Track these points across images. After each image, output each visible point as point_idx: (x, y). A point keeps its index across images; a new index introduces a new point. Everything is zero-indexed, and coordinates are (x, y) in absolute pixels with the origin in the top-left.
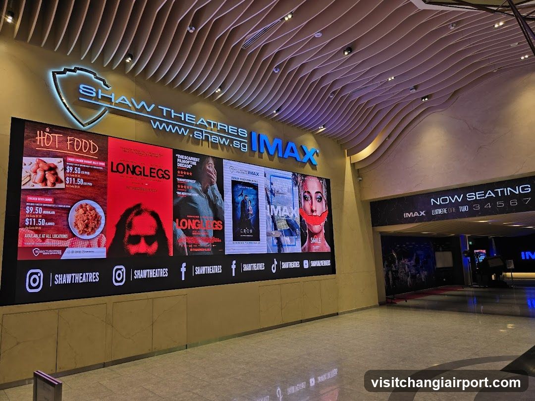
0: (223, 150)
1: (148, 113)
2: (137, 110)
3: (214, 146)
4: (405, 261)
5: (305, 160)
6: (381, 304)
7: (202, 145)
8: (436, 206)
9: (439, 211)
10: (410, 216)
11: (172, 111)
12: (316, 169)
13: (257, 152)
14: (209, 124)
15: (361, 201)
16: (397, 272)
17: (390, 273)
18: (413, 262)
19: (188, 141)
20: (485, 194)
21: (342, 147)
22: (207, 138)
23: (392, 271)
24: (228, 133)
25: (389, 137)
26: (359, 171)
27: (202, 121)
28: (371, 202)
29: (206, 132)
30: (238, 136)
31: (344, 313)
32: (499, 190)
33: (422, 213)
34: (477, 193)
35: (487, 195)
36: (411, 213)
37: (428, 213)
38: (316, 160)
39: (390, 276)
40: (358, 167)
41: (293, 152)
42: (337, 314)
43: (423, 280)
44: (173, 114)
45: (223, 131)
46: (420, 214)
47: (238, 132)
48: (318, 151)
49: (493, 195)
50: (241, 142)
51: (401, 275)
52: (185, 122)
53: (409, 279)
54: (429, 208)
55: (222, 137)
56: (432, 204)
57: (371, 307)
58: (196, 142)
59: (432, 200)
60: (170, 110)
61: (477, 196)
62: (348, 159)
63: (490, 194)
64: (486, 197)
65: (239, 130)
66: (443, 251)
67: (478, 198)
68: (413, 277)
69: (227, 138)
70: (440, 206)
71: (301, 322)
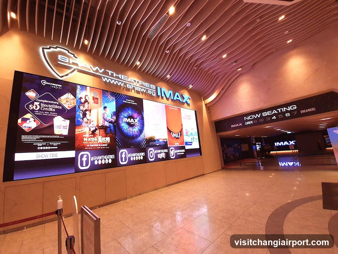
0: (142, 94)
1: (100, 73)
2: (93, 71)
3: (138, 92)
4: (230, 149)
5: (184, 101)
6: (223, 169)
7: (131, 91)
8: (247, 121)
9: (249, 123)
10: (234, 126)
11: (114, 73)
12: (189, 106)
13: (160, 96)
14: (135, 81)
15: (211, 121)
16: (227, 153)
17: (224, 154)
18: (233, 149)
19: (123, 89)
20: (272, 112)
21: (200, 96)
22: (134, 88)
23: (225, 154)
24: (145, 86)
25: (222, 89)
26: (208, 107)
27: (131, 80)
28: (215, 122)
29: (133, 85)
30: (150, 88)
31: (207, 174)
32: (279, 109)
33: (240, 124)
34: (268, 112)
35: (273, 113)
36: (235, 125)
37: (243, 124)
38: (189, 102)
39: (224, 156)
40: (208, 106)
41: (178, 97)
42: (204, 175)
43: (238, 157)
44: (115, 75)
45: (143, 85)
46: (239, 125)
47: (150, 86)
48: (190, 98)
49: (276, 112)
50: (152, 91)
51: (229, 155)
52: (121, 79)
53: (232, 157)
54: (244, 122)
55: (142, 88)
56: (245, 120)
57: (218, 170)
58: (128, 90)
59: (245, 118)
60: (113, 72)
61: (268, 113)
62: (203, 102)
63: (274, 112)
64: (273, 114)
65: (151, 85)
66: (244, 144)
67: (268, 115)
68: (233, 155)
69: (144, 89)
70: (249, 120)
71: (187, 180)
